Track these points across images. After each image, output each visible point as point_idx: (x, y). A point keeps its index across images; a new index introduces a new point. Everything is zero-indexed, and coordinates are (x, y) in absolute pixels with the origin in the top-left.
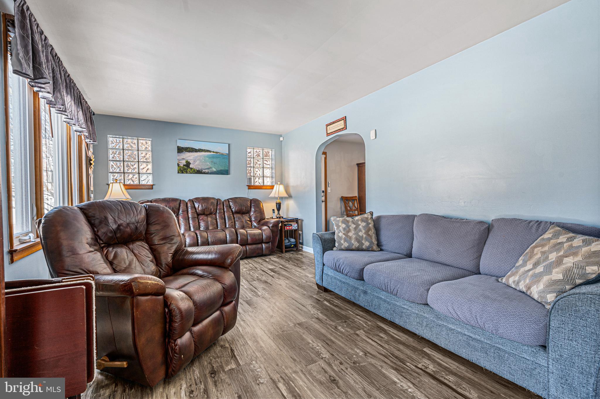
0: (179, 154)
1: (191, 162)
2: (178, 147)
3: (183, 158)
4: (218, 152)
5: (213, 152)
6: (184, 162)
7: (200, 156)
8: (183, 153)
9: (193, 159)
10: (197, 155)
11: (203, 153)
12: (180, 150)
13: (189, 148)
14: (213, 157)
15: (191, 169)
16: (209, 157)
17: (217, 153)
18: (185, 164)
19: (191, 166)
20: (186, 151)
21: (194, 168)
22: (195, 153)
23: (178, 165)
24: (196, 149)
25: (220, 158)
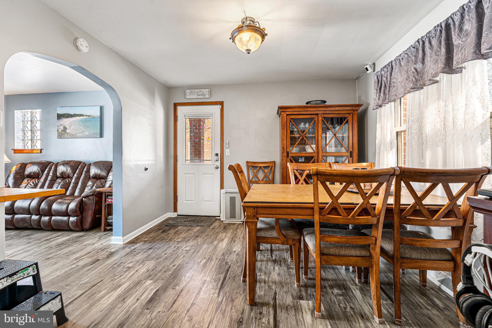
0: (59, 121)
1: (67, 127)
2: (57, 114)
3: (61, 123)
4: (91, 116)
5: (86, 116)
6: (62, 128)
7: (75, 121)
8: (62, 119)
9: (69, 124)
10: (71, 121)
11: (78, 118)
12: (60, 117)
13: (65, 114)
14: (85, 121)
15: (68, 133)
16: (82, 121)
17: (89, 116)
18: (63, 129)
19: (68, 131)
20: (64, 118)
21: (70, 132)
22: (71, 118)
23: (58, 131)
24: (71, 115)
25: (92, 121)
